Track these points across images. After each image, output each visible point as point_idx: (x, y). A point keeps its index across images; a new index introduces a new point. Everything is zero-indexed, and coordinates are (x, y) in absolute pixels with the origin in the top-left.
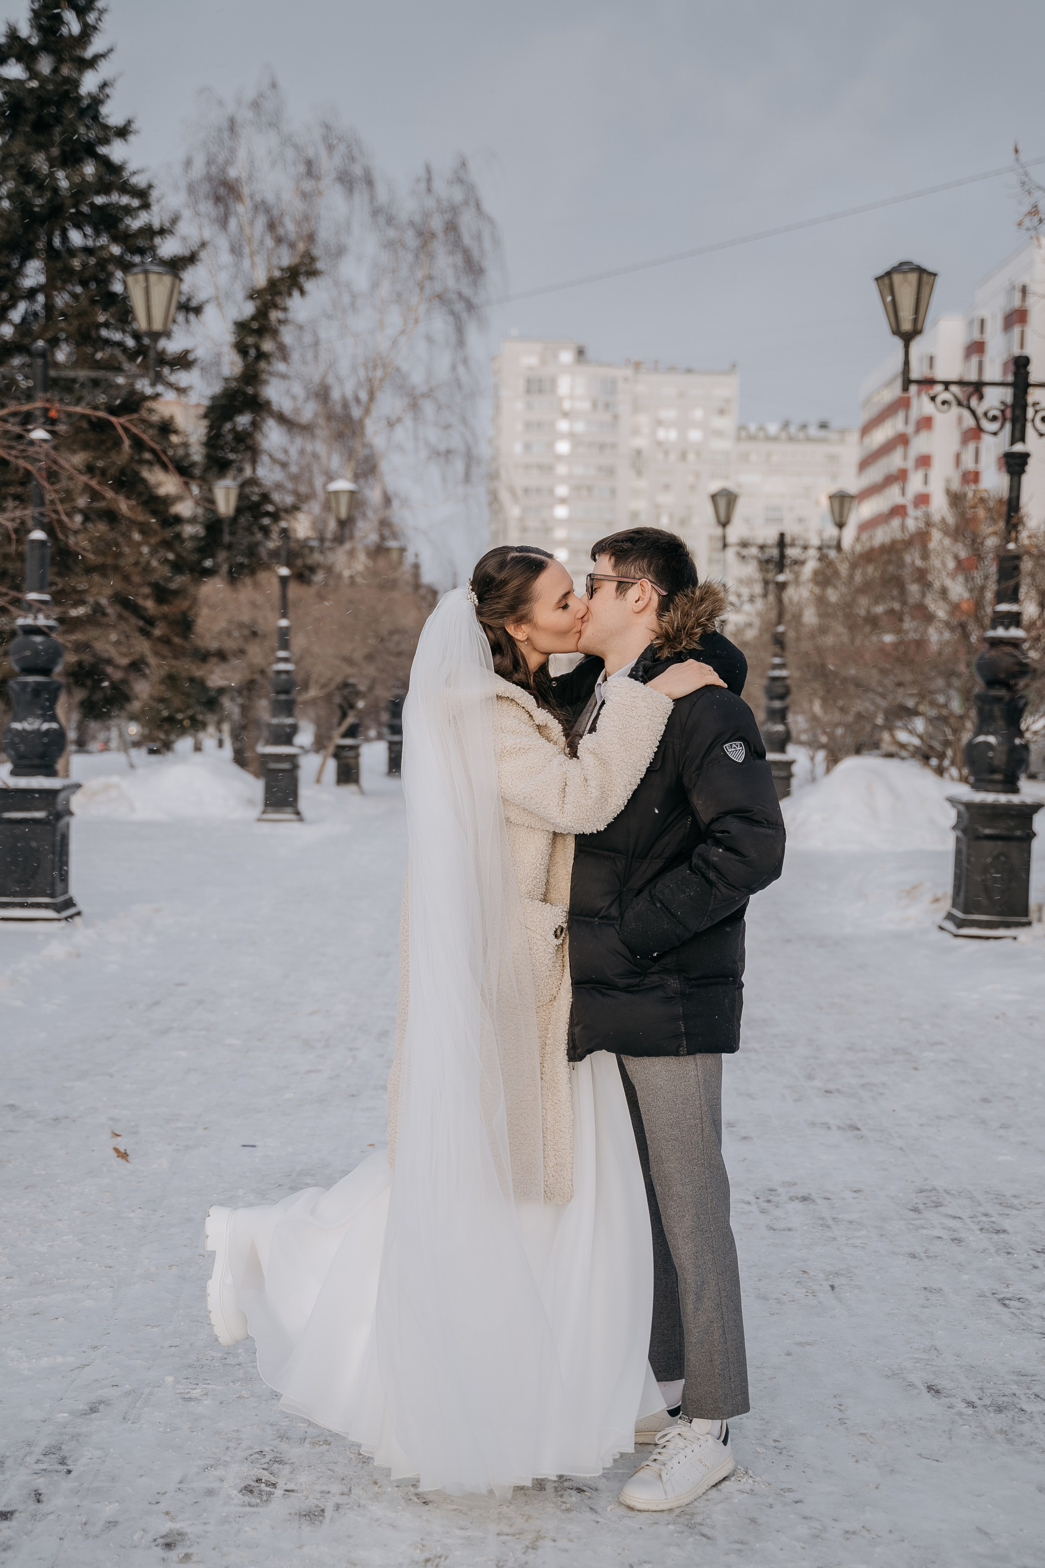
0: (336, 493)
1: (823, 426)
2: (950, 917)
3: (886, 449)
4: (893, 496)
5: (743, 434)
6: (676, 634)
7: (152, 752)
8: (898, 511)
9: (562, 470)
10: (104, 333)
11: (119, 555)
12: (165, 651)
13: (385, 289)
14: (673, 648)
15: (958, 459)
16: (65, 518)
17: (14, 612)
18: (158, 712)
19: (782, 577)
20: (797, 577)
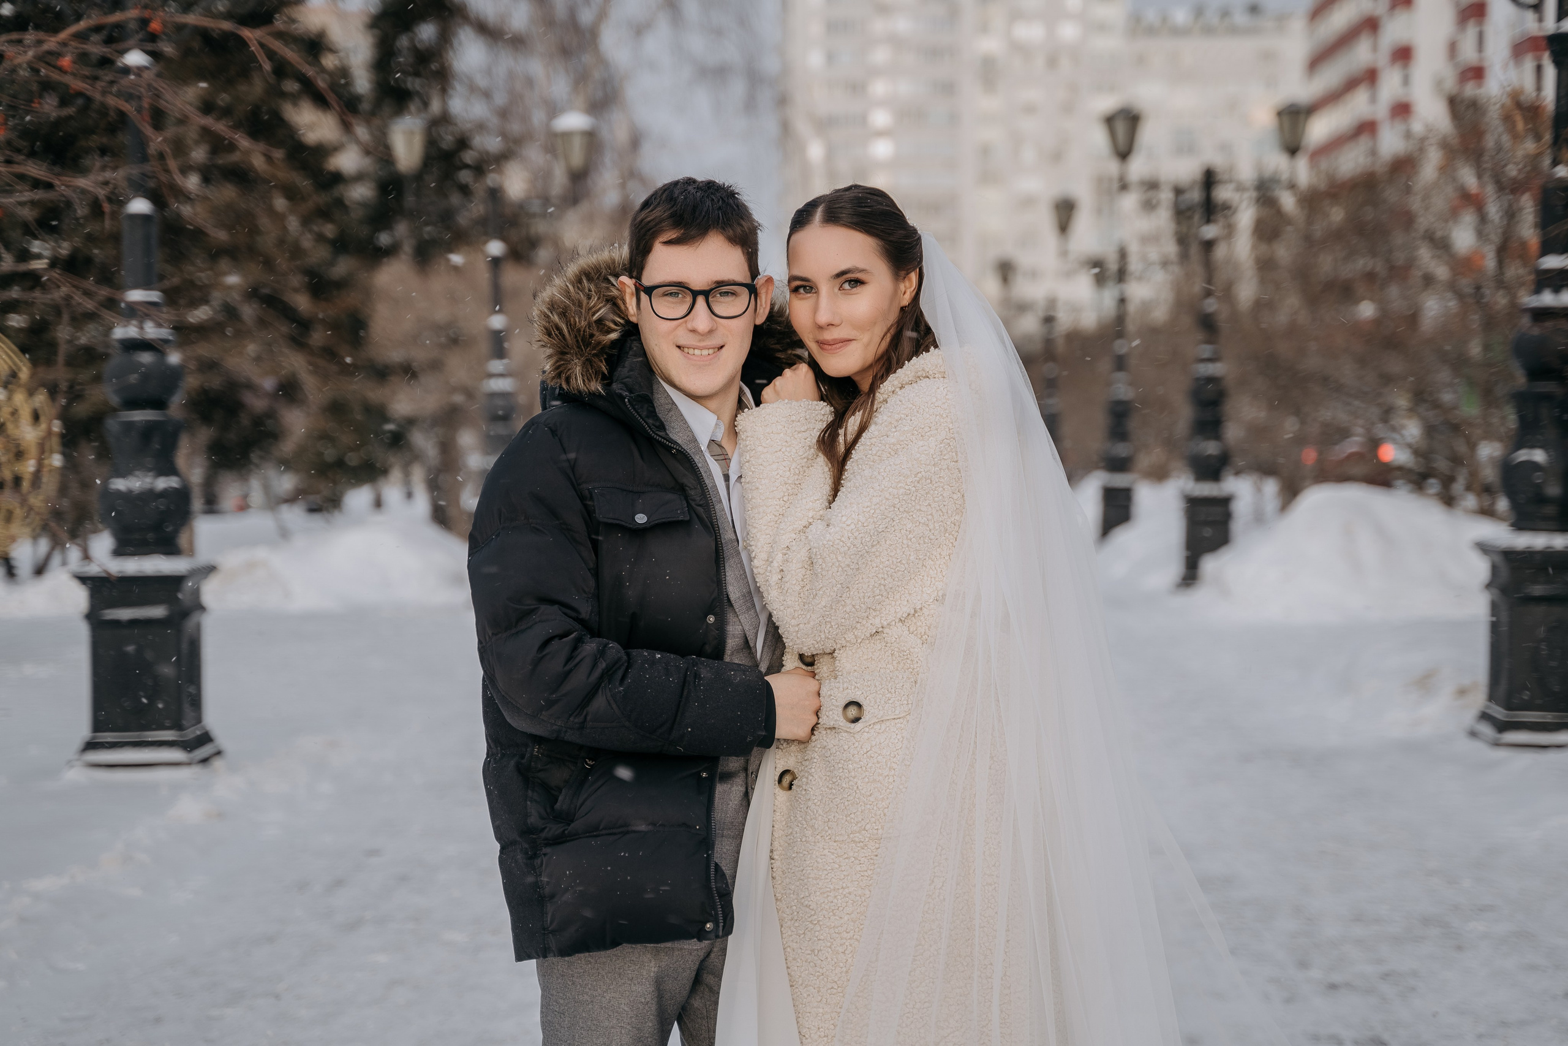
0: (567, 135)
1: (1254, 10)
2: (1485, 716)
3: (1350, 35)
4: (1358, 106)
5: (1138, 27)
7: (313, 510)
8: (1366, 128)
9: (879, 88)
11: (254, 230)
12: (326, 366)
15: (1453, 48)
16: (178, 179)
17: (108, 319)
18: (320, 454)
19: (1210, 231)
20: (1230, 230)
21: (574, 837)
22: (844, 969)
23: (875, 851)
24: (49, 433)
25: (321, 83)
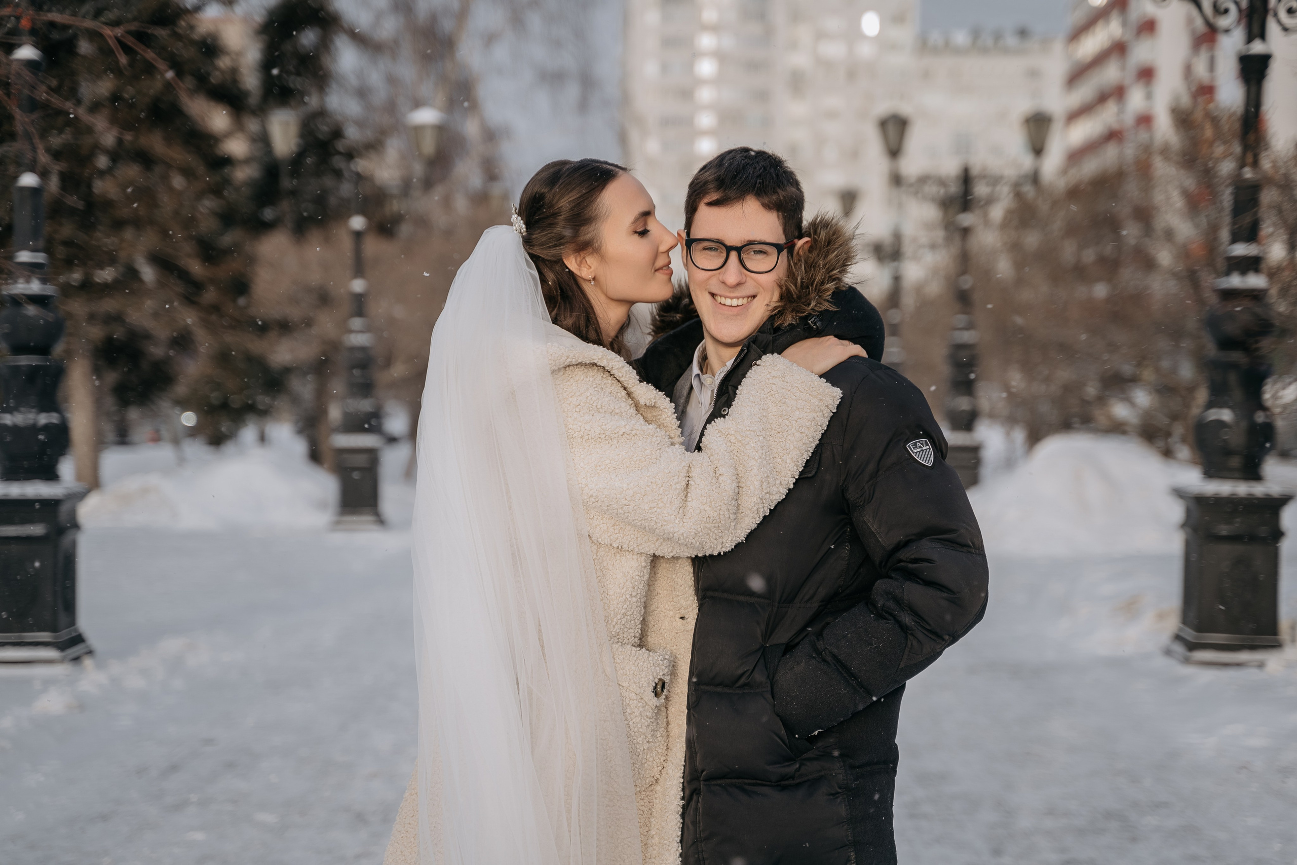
0: (420, 127)
1: (1023, 33)
2: (1178, 638)
3: (1100, 59)
4: (1106, 117)
5: (923, 46)
6: (800, 292)
8: (1113, 136)
9: (705, 95)
12: (215, 321)
14: (798, 312)
15: (1188, 70)
19: (966, 221)
20: (985, 220)
25: (216, 80)
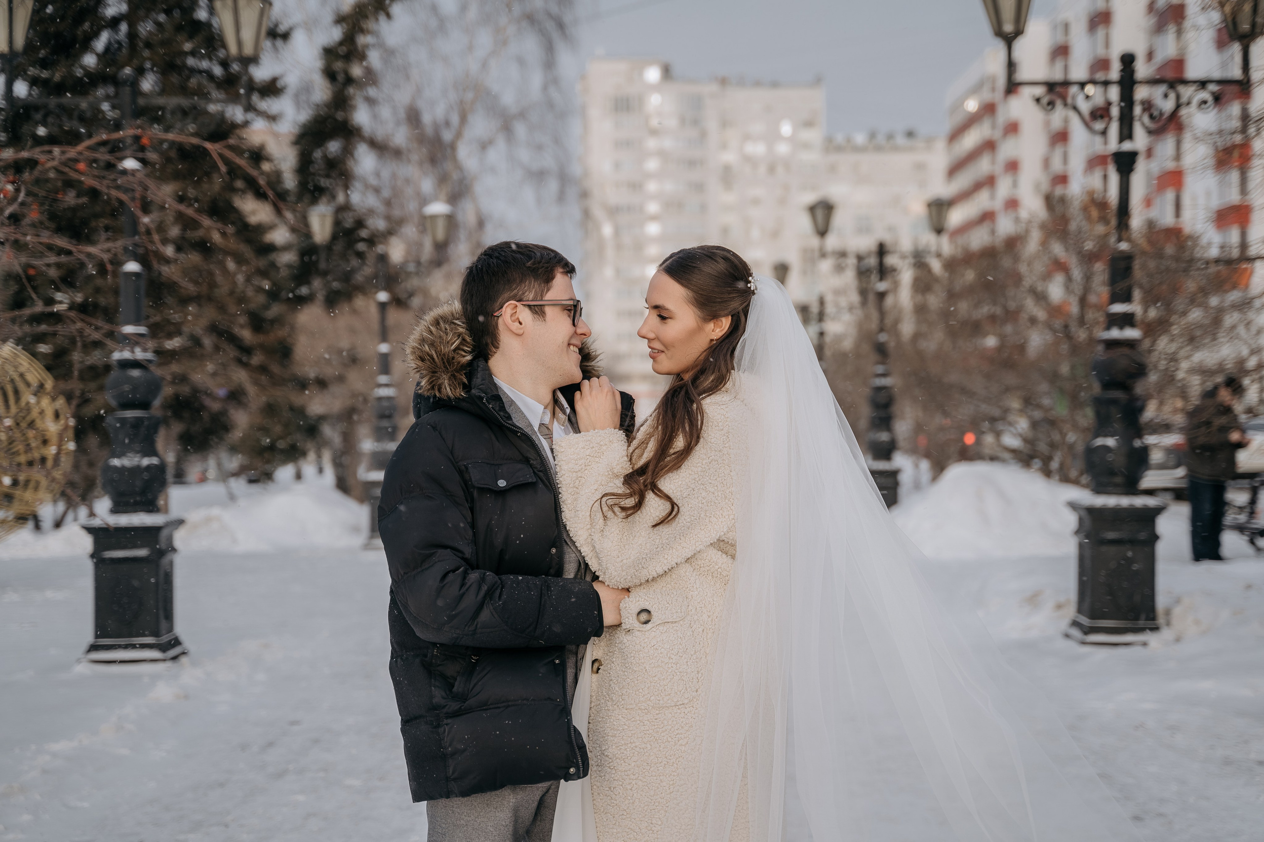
0: (433, 218)
1: (910, 134)
2: (1075, 624)
4: (982, 201)
5: (831, 146)
7: (251, 481)
8: (987, 217)
9: (652, 187)
10: (191, 61)
11: (213, 285)
12: (264, 379)
13: (473, 13)
15: (1046, 163)
16: (161, 248)
17: (110, 345)
18: (258, 441)
19: (882, 286)
20: (896, 285)
21: (469, 710)
22: (631, 801)
23: (655, 716)
24: (66, 427)
25: (262, 182)
